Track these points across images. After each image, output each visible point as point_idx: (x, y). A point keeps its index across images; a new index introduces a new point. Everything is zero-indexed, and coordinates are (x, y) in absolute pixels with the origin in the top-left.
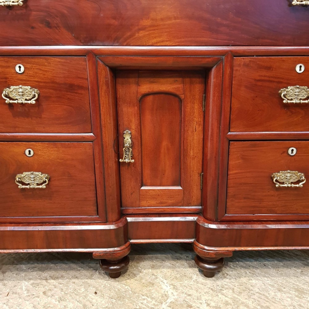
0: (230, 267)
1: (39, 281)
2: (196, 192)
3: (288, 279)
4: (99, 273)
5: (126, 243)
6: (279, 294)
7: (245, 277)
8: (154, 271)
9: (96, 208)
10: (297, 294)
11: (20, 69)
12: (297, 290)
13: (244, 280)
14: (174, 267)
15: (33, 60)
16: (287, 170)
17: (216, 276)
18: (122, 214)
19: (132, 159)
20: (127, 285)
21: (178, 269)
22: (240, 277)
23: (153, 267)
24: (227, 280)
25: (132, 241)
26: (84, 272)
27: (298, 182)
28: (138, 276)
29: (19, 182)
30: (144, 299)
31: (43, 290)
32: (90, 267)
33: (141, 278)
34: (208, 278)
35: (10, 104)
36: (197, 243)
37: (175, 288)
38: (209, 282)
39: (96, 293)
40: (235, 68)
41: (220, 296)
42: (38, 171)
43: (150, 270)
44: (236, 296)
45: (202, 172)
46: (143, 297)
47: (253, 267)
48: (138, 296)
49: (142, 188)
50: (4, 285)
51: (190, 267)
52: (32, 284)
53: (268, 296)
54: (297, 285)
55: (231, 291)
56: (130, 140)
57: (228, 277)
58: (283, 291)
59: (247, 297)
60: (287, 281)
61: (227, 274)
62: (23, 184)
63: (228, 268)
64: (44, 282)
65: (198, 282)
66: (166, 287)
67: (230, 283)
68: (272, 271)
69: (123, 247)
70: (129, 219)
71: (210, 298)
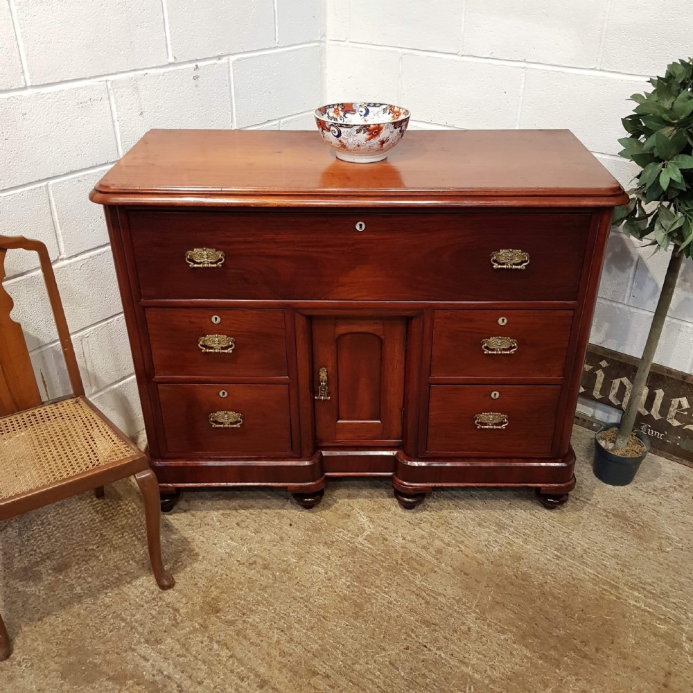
0: (434, 498)
1: (228, 512)
2: (396, 427)
3: (492, 512)
4: (291, 502)
5: (321, 477)
6: (477, 529)
7: (447, 509)
8: (350, 501)
9: (290, 445)
10: (496, 528)
11: (216, 319)
12: (498, 525)
13: (445, 512)
14: (371, 497)
15: (230, 312)
16: (489, 412)
17: (416, 508)
18: (317, 447)
19: (328, 396)
20: (322, 517)
21: (376, 500)
22: (441, 510)
23: (349, 497)
24: (428, 513)
25: (327, 474)
26: (275, 501)
27: (502, 423)
28: (333, 507)
29: (213, 422)
30: (340, 532)
31: (236, 521)
32: (280, 496)
33: (337, 510)
34: (407, 510)
35: (206, 353)
36: (396, 478)
37: (372, 520)
38: (408, 514)
39: (291, 525)
40: (435, 320)
41: (417, 529)
42: (232, 411)
43: (346, 500)
44: (433, 530)
45: (403, 407)
46: (340, 530)
47: (458, 498)
48: (335, 529)
49: (339, 422)
50: (193, 515)
51: (389, 497)
52: (223, 515)
53: (466, 530)
54: (500, 519)
55: (429, 525)
56: (325, 377)
57: (429, 509)
58: (483, 525)
59: (444, 532)
60: (490, 515)
61: (428, 506)
62: (216, 422)
63: (431, 499)
64: (234, 512)
65: (396, 515)
66: (364, 520)
67: (429, 516)
68: (478, 503)
69: (318, 482)
70: (324, 453)
71: (407, 532)
